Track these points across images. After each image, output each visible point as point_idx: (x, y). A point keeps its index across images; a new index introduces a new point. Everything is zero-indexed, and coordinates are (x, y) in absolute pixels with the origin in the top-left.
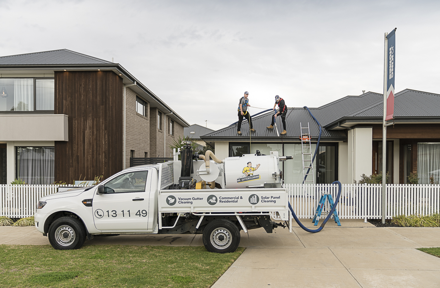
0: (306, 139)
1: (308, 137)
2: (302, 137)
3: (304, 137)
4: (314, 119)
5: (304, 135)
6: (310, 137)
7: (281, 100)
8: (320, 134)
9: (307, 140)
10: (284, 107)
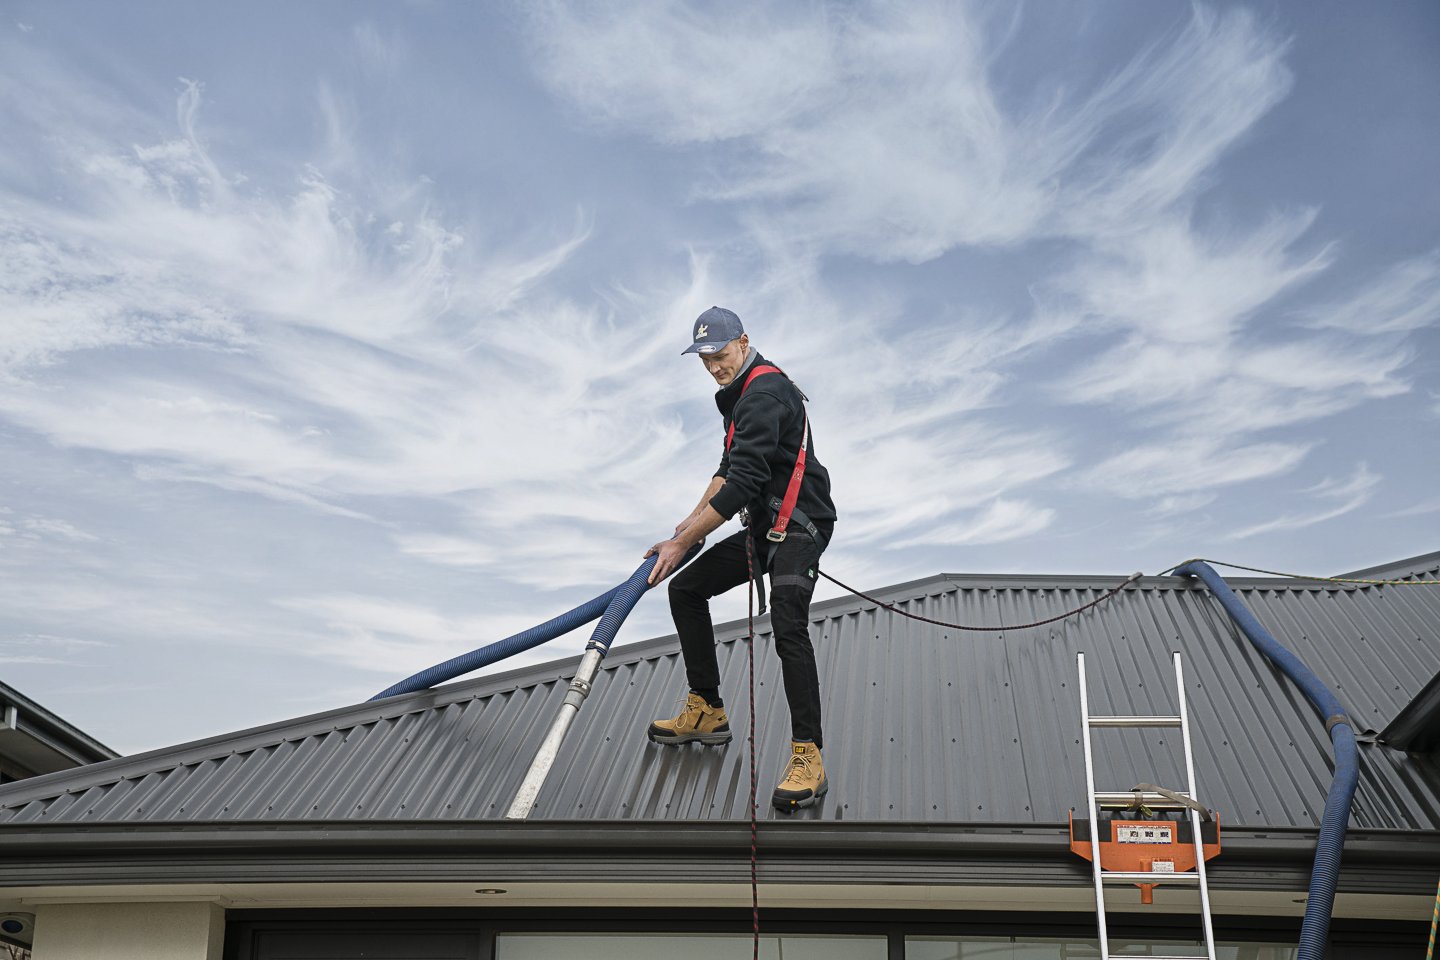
0: (1160, 852)
1: (1185, 834)
2: (1106, 834)
3: (1123, 833)
4: (1278, 669)
5: (1138, 812)
6: (1209, 836)
7: (759, 371)
8: (1340, 797)
9: (1164, 870)
10: (798, 475)
